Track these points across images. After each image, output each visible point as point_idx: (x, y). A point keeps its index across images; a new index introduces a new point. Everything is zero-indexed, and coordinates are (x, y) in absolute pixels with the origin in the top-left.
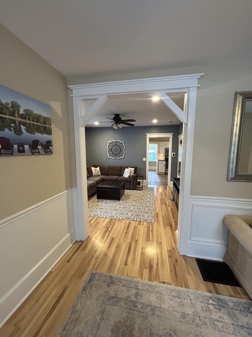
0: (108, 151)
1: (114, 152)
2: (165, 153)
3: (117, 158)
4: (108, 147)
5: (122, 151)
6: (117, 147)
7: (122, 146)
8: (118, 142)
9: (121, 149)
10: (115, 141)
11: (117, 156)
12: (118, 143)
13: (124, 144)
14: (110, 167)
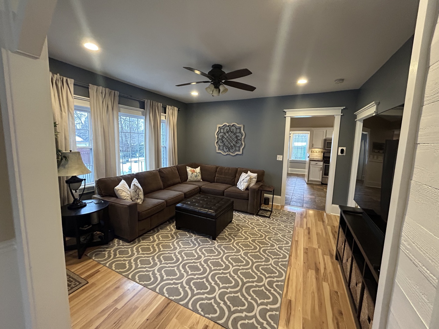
0: (217, 141)
1: (227, 143)
2: (324, 148)
3: (231, 154)
4: (218, 134)
5: (239, 141)
6: (232, 135)
7: (240, 132)
8: (233, 125)
9: (239, 138)
10: (228, 125)
11: (231, 150)
12: (233, 128)
13: (244, 130)
14: (217, 168)
